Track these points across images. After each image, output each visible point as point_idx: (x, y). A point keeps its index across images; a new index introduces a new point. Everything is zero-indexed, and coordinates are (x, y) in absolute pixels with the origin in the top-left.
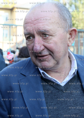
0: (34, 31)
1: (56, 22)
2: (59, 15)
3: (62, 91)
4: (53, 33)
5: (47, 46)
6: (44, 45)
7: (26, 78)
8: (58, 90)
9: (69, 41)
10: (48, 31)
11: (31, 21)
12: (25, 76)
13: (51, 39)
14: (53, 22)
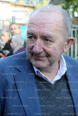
0: (38, 34)
1: (60, 30)
2: (63, 24)
3: (52, 88)
4: (54, 39)
5: (46, 50)
6: (43, 48)
7: (20, 73)
8: (49, 87)
9: (65, 48)
10: (51, 37)
11: (37, 23)
12: (20, 72)
13: (51, 44)
14: (57, 29)
